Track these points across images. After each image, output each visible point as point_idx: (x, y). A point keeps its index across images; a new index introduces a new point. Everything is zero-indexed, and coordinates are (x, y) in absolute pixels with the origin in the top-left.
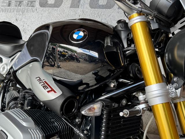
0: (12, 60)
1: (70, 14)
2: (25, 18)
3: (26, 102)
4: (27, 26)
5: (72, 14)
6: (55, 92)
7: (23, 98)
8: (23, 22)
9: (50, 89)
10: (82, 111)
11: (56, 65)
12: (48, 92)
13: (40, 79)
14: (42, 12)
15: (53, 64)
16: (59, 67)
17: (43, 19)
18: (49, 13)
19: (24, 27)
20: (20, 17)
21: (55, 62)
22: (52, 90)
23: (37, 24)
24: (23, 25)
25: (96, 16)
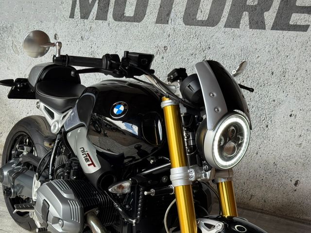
0: (64, 117)
1: (155, 32)
2: (93, 36)
3: (72, 171)
4: (96, 47)
5: (158, 32)
6: (95, 166)
7: (69, 167)
8: (92, 41)
9: (91, 163)
10: (110, 188)
11: (102, 132)
12: (89, 165)
13: (84, 150)
14: (117, 28)
15: (99, 130)
16: (105, 135)
17: (118, 38)
18: (127, 30)
19: (93, 49)
20: (87, 34)
21: (102, 129)
22: (93, 164)
23: (110, 46)
24: (91, 46)
25: (192, 36)
